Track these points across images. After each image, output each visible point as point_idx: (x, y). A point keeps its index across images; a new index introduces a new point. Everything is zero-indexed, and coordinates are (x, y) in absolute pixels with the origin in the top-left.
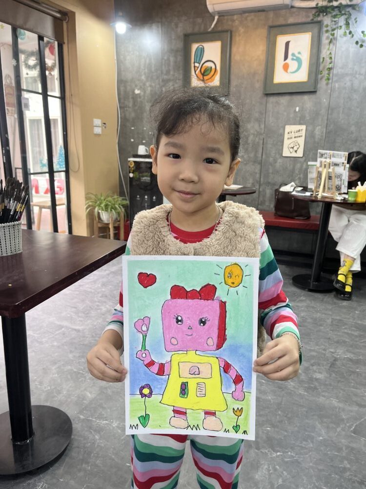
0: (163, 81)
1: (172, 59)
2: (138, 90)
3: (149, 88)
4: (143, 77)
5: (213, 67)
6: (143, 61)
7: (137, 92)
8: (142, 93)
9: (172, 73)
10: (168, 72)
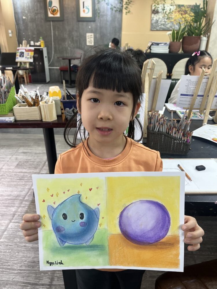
0: (35, 13)
1: (39, 5)
2: (25, 17)
3: (29, 17)
4: (26, 12)
5: (57, 9)
6: (25, 5)
7: (24, 18)
8: (27, 18)
9: (39, 10)
10: (37, 10)
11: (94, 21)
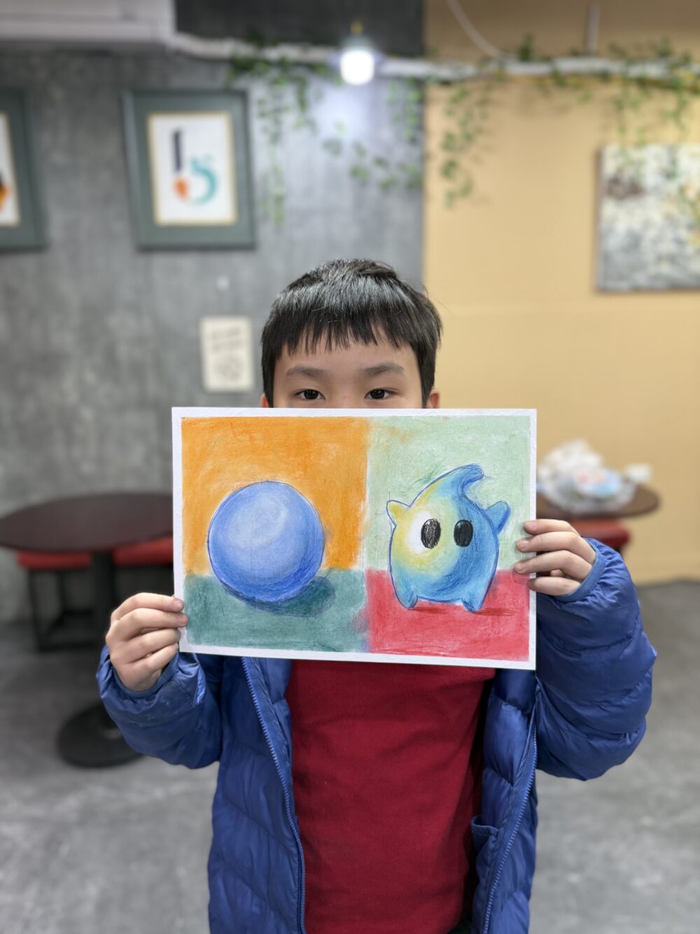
11: (249, 247)
